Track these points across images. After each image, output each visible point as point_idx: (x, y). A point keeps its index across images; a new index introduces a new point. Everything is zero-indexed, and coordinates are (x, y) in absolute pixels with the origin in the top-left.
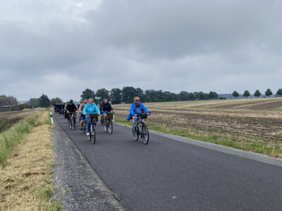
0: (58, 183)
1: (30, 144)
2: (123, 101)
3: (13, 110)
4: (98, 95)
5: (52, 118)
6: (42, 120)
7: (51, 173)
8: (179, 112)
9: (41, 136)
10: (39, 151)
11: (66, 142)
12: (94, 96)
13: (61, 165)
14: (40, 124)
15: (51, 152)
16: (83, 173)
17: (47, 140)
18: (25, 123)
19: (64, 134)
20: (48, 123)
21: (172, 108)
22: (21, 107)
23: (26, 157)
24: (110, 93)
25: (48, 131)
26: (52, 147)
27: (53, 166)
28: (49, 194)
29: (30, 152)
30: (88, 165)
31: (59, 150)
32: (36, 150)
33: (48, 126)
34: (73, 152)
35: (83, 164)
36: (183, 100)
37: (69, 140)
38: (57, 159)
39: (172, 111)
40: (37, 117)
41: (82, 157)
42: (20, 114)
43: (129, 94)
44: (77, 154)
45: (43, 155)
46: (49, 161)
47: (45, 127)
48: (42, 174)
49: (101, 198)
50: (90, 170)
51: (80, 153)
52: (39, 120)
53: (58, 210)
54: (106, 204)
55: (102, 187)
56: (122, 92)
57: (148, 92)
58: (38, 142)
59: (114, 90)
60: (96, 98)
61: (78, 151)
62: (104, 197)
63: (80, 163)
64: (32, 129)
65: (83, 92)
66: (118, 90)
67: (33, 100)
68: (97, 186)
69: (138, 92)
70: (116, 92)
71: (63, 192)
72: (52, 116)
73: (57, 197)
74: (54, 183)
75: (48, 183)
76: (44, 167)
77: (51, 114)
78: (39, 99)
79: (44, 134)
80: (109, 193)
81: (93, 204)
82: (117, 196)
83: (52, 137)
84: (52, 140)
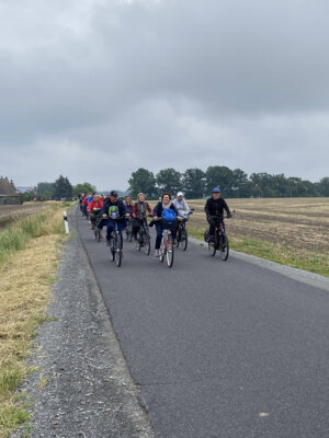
0: (38, 365)
1: (15, 272)
2: (207, 194)
3: (5, 203)
4: (160, 181)
5: (66, 223)
6: (48, 226)
7: (33, 337)
8: (313, 219)
10: (25, 288)
11: (82, 272)
12: (154, 182)
13: (56, 320)
14: (44, 233)
15: (45, 290)
16: (93, 341)
17: (47, 266)
18: (16, 229)
19: (83, 254)
20: (59, 231)
21: (302, 210)
22: (22, 198)
24: (182, 178)
25: (53, 248)
26: (52, 282)
27: (41, 322)
28: (13, 384)
29: (8, 289)
30: (107, 324)
31: (63, 288)
32: (21, 285)
33: (57, 236)
34: (86, 294)
35: (99, 322)
37: (88, 267)
38: (54, 306)
39: (300, 217)
40: (43, 218)
41: (101, 306)
42: (16, 212)
44: (93, 299)
45: (28, 297)
46: (35, 312)
47: (52, 238)
48: (15, 337)
49: (112, 401)
50: (108, 335)
51: (99, 296)
52: (44, 225)
53: (21, 421)
54: (119, 416)
55: (120, 377)
56: (205, 176)
57: (255, 177)
58: (30, 268)
59: (189, 171)
60: (157, 186)
61: (97, 292)
62: (119, 399)
63: (93, 319)
64: (27, 241)
65: (134, 175)
66: (198, 171)
67: (42, 187)
68: (111, 374)
69: (236, 177)
70: (195, 175)
71: (42, 380)
72: (66, 218)
73: (29, 391)
74: (31, 359)
75: (21, 358)
76: (23, 324)
77: (65, 214)
78: (54, 185)
79: (45, 252)
80: (132, 391)
81: (93, 413)
82: (144, 402)
83: (58, 258)
84: (55, 266)
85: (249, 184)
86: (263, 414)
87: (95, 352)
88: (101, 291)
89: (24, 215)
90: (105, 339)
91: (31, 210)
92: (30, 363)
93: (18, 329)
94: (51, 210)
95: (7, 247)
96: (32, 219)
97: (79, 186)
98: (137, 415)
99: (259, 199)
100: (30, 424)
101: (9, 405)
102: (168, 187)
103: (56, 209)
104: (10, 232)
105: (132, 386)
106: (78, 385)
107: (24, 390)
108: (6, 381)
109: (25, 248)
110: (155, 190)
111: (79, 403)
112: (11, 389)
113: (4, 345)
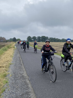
0: (10, 72)
1: (5, 55)
2: (41, 41)
3: (4, 42)
6: (12, 46)
7: (9, 67)
8: (60, 46)
9: (10, 52)
10: (7, 58)
11: (18, 55)
12: (32, 39)
13: (13, 64)
14: (11, 48)
15: (11, 58)
16: (20, 68)
17: (11, 54)
18: (6, 47)
19: (18, 51)
20: (14, 47)
21: (59, 44)
22: (7, 41)
23: (2, 60)
24: (37, 38)
25: (13, 51)
26: (12, 57)
27: (10, 64)
28: (5, 76)
29: (4, 58)
30: (23, 65)
31: (15, 58)
32: (7, 57)
33: (13, 48)
35: (21, 65)
36: (63, 42)
37: (19, 54)
38: (13, 61)
39: (58, 46)
40: (11, 45)
41: (22, 62)
42: (6, 44)
43: (44, 39)
44: (20, 60)
45: (8, 60)
46: (9, 62)
47: (12, 49)
48: (6, 67)
49: (23, 79)
50: (23, 67)
52: (11, 46)
53: (7, 83)
54: (25, 82)
55: (25, 74)
56: (41, 38)
57: (50, 38)
58: (8, 54)
59: (38, 37)
61: (21, 59)
62: (25, 79)
63: (20, 64)
64: (8, 49)
65: (28, 37)
66: (40, 37)
67: (11, 39)
68: (23, 74)
69: (47, 38)
70: (39, 37)
71: (11, 75)
72: (15, 45)
73: (8, 77)
74: (8, 71)
75: (7, 71)
76: (7, 65)
77: (15, 44)
78: (13, 39)
80: (27, 77)
81: (20, 81)
82: (29, 79)
83: (14, 53)
84: (13, 54)
87: (20, 70)
88: (22, 59)
89: (7, 44)
90: (22, 68)
91: (9, 43)
92: (8, 72)
93: (6, 65)
94: (12, 44)
95: (4, 50)
96: (9, 45)
97: (18, 39)
98: (28, 82)
100: (8, 83)
101: (4, 80)
102: (34, 40)
103: (13, 43)
105: (27, 76)
106: (17, 76)
108: (4, 75)
109: (7, 50)
110: (32, 40)
111: (17, 79)
112: (5, 77)
113: (3, 69)
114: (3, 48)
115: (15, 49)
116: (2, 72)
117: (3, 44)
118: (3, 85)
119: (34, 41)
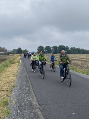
0: (13, 98)
1: (7, 73)
2: (58, 53)
3: (4, 54)
4: (46, 49)
5: (20, 60)
6: (16, 61)
7: (11, 91)
8: (88, 60)
10: (9, 77)
11: (24, 74)
12: (44, 49)
13: (18, 86)
14: (15, 63)
15: (15, 78)
16: (27, 92)
17: (15, 72)
18: (7, 62)
19: (25, 69)
20: (19, 62)
21: (85, 58)
22: (9, 53)
23: (2, 80)
24: (52, 48)
26: (16, 76)
27: (14, 87)
28: (6, 103)
29: (5, 78)
30: (31, 88)
31: (19, 78)
32: (8, 77)
33: (18, 64)
34: (26, 80)
37: (26, 72)
38: (17, 82)
39: (84, 60)
40: (14, 59)
41: (30, 83)
42: (7, 57)
43: (62, 49)
44: (27, 81)
45: (10, 80)
46: (12, 84)
47: (17, 64)
48: (7, 91)
50: (32, 91)
51: (29, 80)
52: (14, 61)
53: (8, 114)
54: (34, 113)
55: (35, 102)
56: (58, 48)
57: (72, 48)
58: (11, 72)
59: (54, 47)
60: (45, 51)
61: (28, 79)
62: (34, 108)
63: (28, 86)
64: (10, 65)
65: (39, 47)
66: (56, 47)
67: (14, 50)
68: (32, 101)
69: (66, 48)
70: (55, 48)
71: (14, 103)
72: (20, 59)
73: (10, 105)
74: (11, 97)
75: (8, 97)
76: (9, 87)
77: (20, 58)
78: (17, 50)
79: (15, 68)
80: (38, 106)
81: (27, 112)
82: (41, 109)
83: (18, 70)
84: (17, 72)
85: (70, 50)
86: (73, 114)
87: (28, 95)
89: (9, 58)
90: (31, 92)
91: (11, 57)
93: (7, 88)
94: (16, 57)
95: (5, 66)
96: (12, 59)
97: (24, 50)
98: (39, 113)
99: (73, 55)
100: (10, 114)
101: (5, 109)
102: (48, 51)
103: (18, 56)
104: (6, 62)
105: (38, 105)
106: (23, 104)
107: (9, 105)
109: (9, 67)
111: (24, 109)
112: (5, 105)
113: (4, 93)
114: (4, 63)
115: (20, 64)
116: (2, 98)
117: (4, 58)
118: (4, 116)
119: (47, 53)
